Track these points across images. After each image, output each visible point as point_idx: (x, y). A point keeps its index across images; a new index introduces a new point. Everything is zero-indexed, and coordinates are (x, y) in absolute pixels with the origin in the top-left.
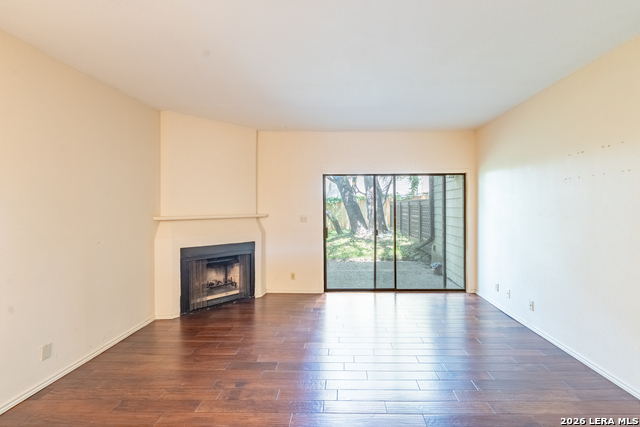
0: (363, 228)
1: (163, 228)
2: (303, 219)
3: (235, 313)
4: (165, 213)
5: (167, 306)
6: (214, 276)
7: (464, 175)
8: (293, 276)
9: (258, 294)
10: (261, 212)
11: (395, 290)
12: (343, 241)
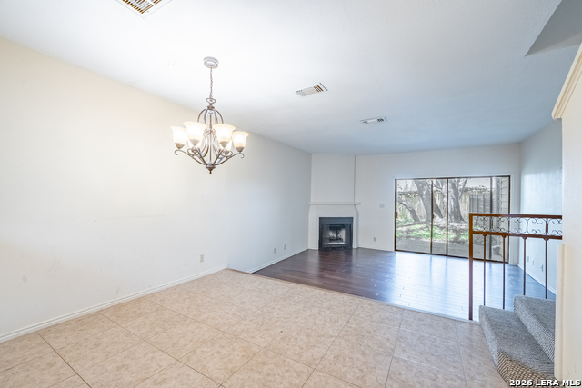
0: (438, 218)
1: (312, 208)
2: (382, 206)
3: (342, 254)
4: (312, 201)
5: (313, 244)
6: (332, 234)
7: (509, 177)
8: (375, 239)
9: (354, 246)
10: (357, 201)
11: (446, 255)
12: (418, 226)
